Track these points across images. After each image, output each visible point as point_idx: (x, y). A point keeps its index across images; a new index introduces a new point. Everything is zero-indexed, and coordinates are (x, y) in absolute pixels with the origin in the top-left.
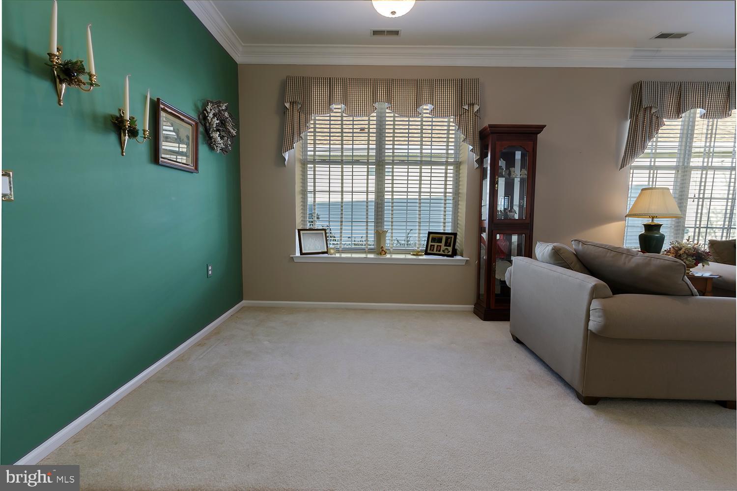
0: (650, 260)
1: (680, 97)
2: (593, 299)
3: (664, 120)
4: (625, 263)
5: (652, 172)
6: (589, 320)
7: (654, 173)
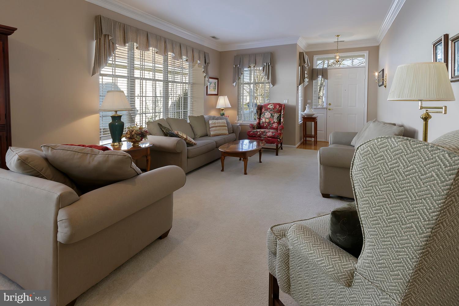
0: (108, 156)
1: (125, 33)
2: (60, 209)
3: (117, 45)
4: (89, 163)
5: (114, 78)
6: (58, 231)
7: (115, 80)
